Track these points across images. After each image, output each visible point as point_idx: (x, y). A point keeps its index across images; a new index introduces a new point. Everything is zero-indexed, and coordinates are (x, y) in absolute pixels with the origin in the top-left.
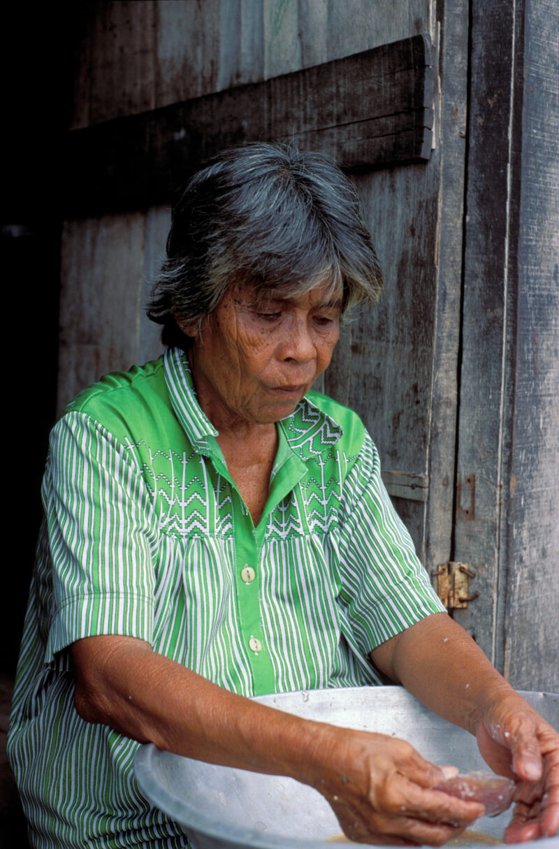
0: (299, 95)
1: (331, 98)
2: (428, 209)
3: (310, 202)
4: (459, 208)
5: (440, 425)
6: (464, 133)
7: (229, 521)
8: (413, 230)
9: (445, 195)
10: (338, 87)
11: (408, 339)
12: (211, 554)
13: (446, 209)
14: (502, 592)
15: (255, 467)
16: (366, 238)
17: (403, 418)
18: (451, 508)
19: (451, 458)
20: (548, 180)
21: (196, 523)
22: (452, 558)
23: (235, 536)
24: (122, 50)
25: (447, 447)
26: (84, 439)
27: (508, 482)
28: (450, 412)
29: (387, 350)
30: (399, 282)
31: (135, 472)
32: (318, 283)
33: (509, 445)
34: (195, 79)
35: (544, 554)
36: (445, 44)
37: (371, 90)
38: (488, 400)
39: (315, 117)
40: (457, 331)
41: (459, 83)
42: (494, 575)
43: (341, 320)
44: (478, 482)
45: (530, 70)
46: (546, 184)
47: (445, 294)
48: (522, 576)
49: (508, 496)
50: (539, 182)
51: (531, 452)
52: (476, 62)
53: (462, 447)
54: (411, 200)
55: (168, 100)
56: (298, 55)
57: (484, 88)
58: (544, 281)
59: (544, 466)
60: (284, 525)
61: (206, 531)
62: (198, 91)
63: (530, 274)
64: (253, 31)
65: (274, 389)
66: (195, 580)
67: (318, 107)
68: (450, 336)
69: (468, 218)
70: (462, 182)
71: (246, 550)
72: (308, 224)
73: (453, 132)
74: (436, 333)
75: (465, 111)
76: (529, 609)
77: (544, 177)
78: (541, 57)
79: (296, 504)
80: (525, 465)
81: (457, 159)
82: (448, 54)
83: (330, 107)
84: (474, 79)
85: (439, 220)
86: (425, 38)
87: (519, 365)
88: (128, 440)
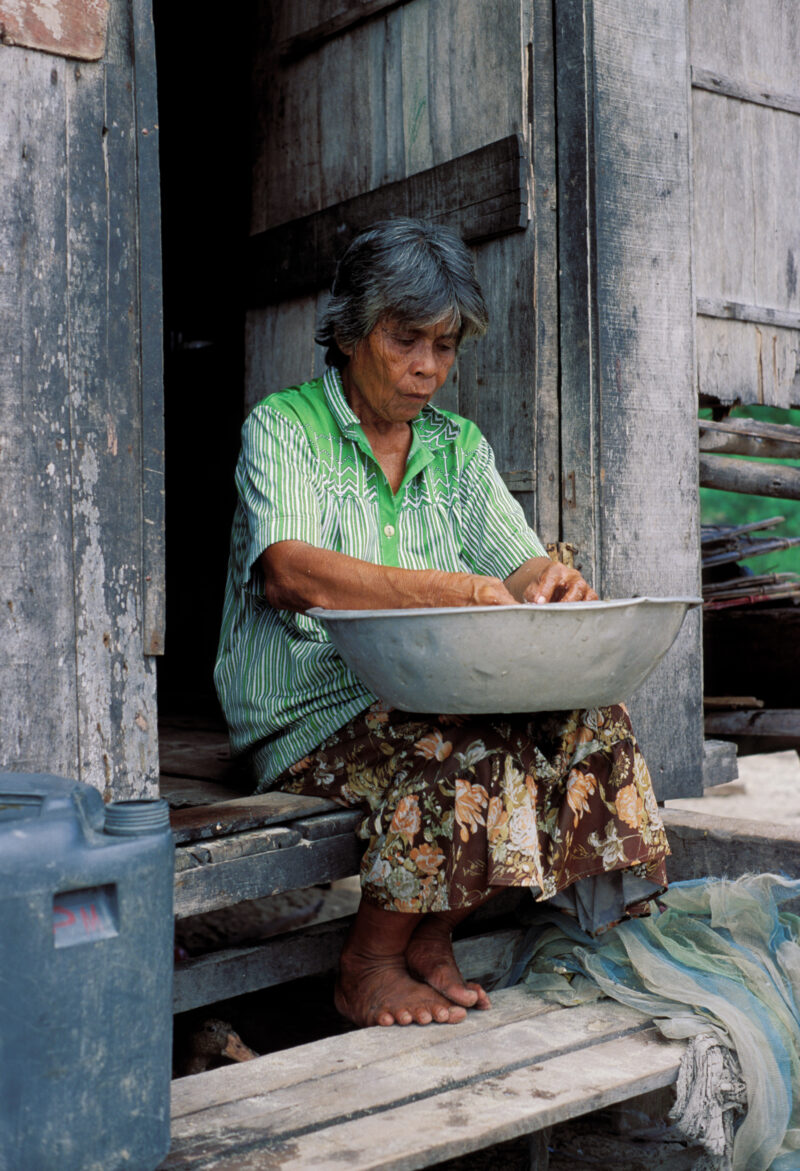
0: (431, 187)
1: (455, 187)
2: (528, 266)
3: (439, 262)
4: (553, 264)
5: (544, 432)
6: (554, 207)
7: (375, 490)
8: (518, 284)
9: (540, 254)
10: (459, 178)
11: (518, 367)
12: (359, 508)
13: (542, 265)
14: (599, 562)
15: (394, 455)
16: (478, 290)
17: (517, 430)
18: (557, 499)
19: (556, 460)
20: (623, 240)
21: (349, 487)
22: (561, 539)
23: (379, 501)
24: (292, 163)
25: (552, 451)
26: (268, 422)
27: (598, 473)
28: (553, 423)
29: (503, 378)
30: (510, 324)
31: (304, 443)
32: (443, 318)
33: (598, 445)
34: (353, 182)
35: (636, 537)
36: (535, 139)
37: (483, 179)
38: (581, 411)
39: (444, 203)
40: (555, 360)
41: (548, 169)
42: (592, 549)
43: (456, 351)
44: (577, 477)
45: (602, 156)
46: (621, 243)
47: (543, 332)
48: (616, 550)
49: (599, 484)
50: (614, 242)
51: (618, 452)
52: (561, 152)
53: (564, 451)
54: (516, 260)
55: (332, 202)
56: (431, 157)
57: (568, 171)
58: (623, 318)
59: (632, 465)
60: (417, 499)
61: (357, 493)
62: (356, 191)
63: (609, 312)
64: (396, 140)
65: (406, 395)
66: (348, 527)
67: (445, 196)
68: (549, 363)
69: (561, 273)
70: (554, 244)
71: (388, 512)
72: (437, 277)
73: (544, 206)
74: (537, 360)
75: (555, 190)
76: (624, 579)
77: (619, 238)
78: (611, 146)
79: (425, 481)
80: (613, 461)
81: (550, 227)
82: (538, 148)
83: (454, 195)
84: (561, 165)
85: (536, 274)
86: (519, 136)
87: (602, 381)
88: (299, 423)
